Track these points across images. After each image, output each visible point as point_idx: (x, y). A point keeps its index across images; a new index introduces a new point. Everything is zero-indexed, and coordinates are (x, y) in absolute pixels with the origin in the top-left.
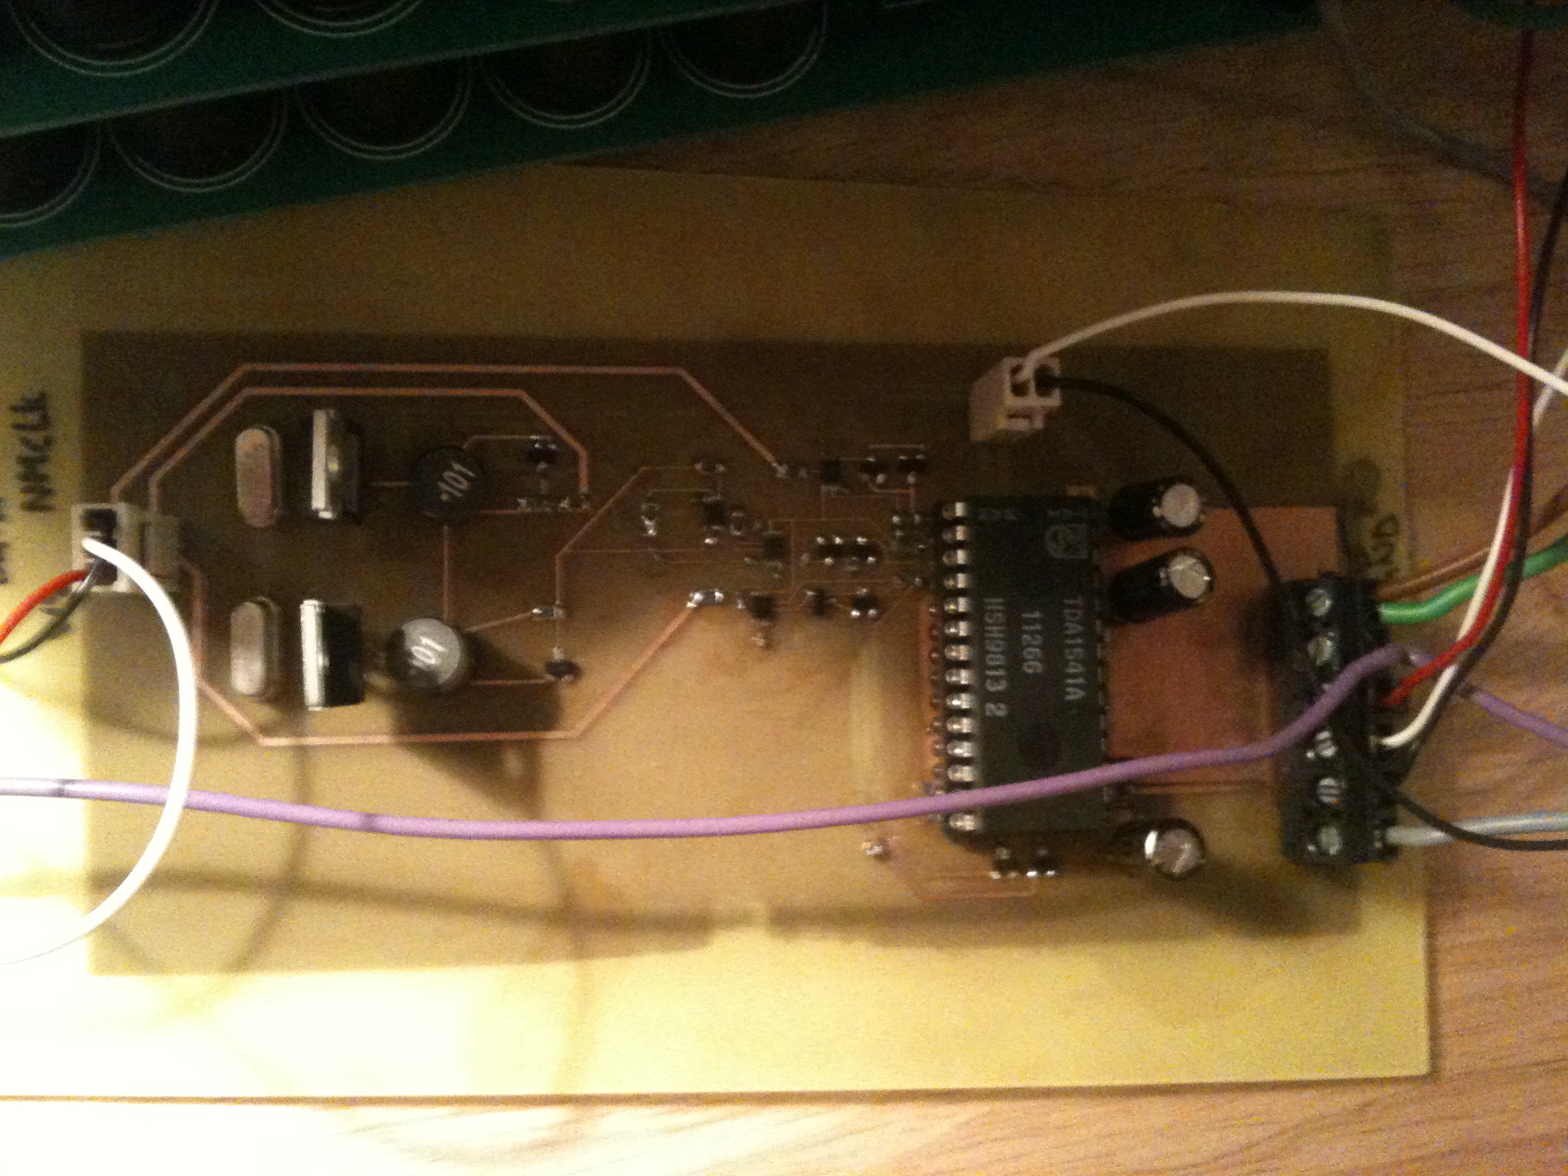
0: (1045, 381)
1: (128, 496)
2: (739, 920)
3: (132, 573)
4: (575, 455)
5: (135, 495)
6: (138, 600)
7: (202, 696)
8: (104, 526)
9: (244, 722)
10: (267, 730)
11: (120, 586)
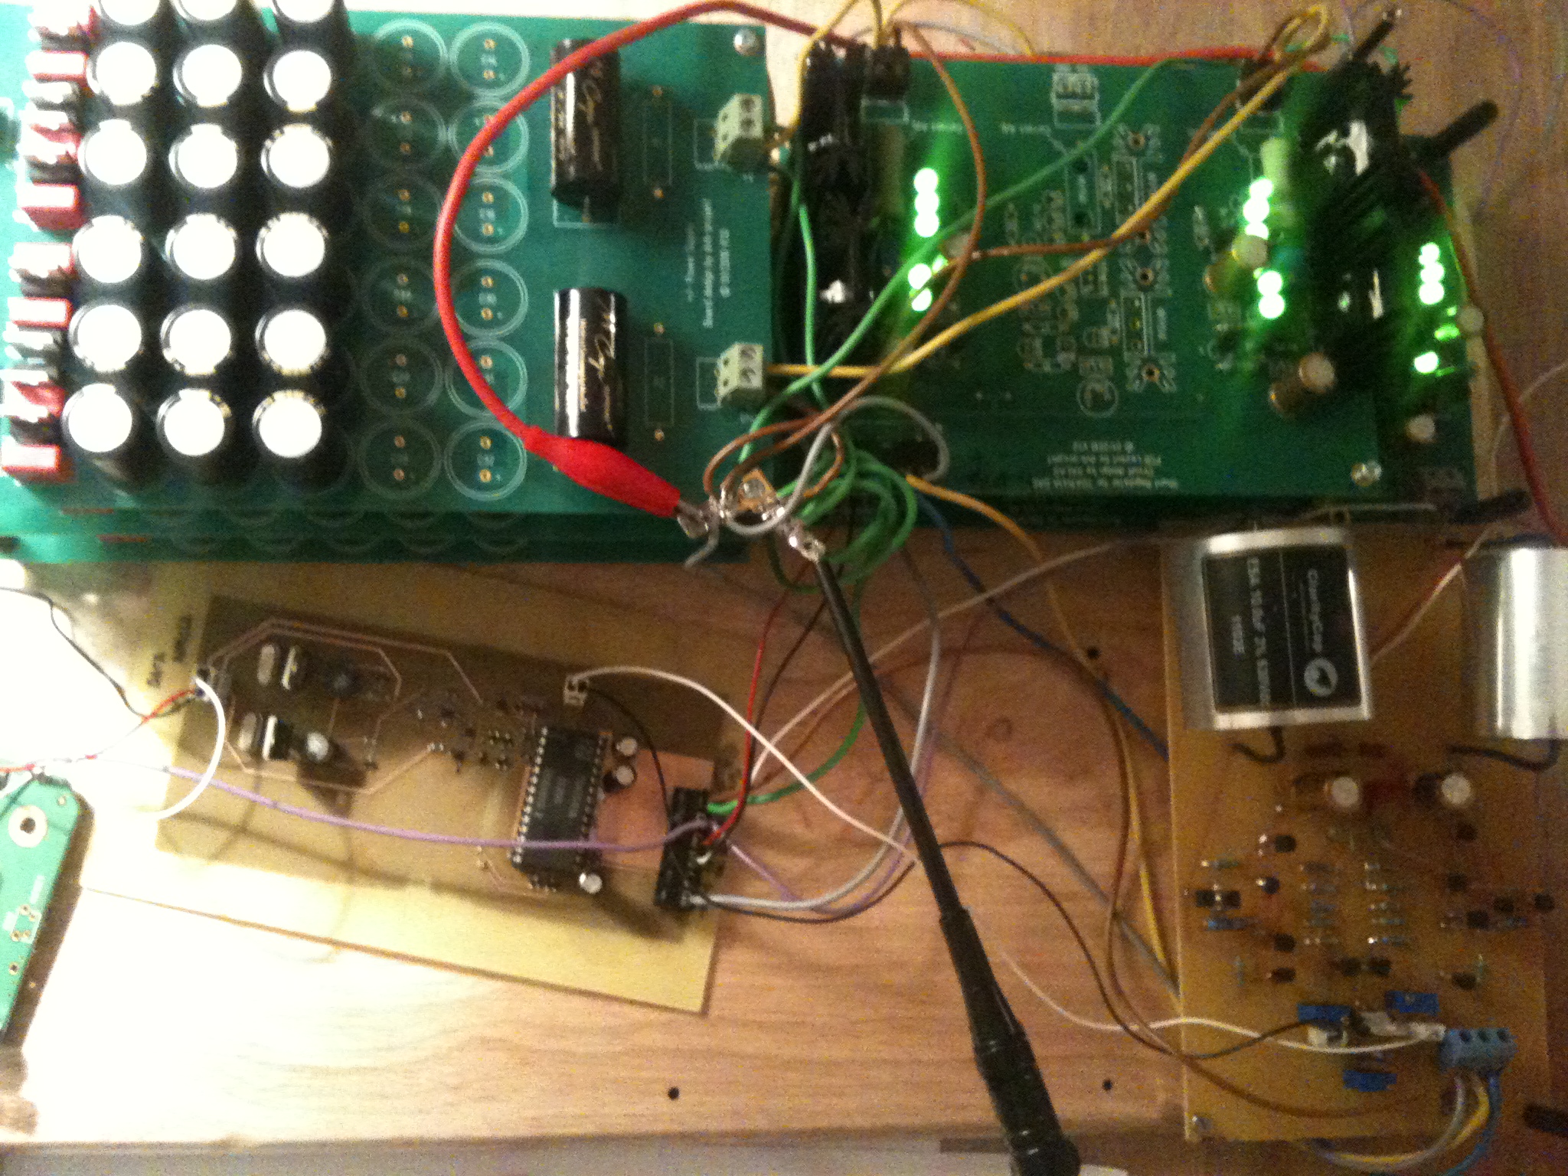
0: (582, 687)
1: (214, 665)
2: (419, 882)
3: (211, 695)
4: (395, 680)
5: (217, 663)
6: (210, 706)
7: (225, 748)
8: (204, 675)
9: (239, 760)
10: (247, 765)
11: (205, 699)
